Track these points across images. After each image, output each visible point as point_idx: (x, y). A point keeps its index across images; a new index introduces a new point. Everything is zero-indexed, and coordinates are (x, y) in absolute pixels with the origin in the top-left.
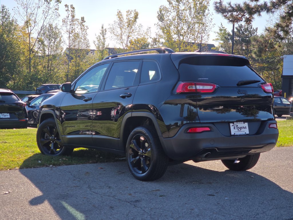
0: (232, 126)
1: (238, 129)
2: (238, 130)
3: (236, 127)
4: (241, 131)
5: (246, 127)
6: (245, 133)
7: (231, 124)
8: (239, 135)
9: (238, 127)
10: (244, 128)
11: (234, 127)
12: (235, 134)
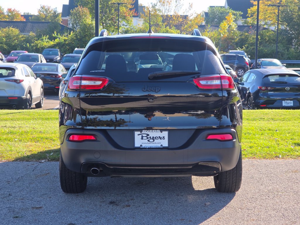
0: (138, 135)
1: (149, 139)
2: (149, 141)
3: (146, 137)
4: (154, 142)
5: (164, 137)
6: (161, 145)
7: (136, 133)
8: (148, 148)
9: (149, 137)
10: (160, 138)
11: (142, 137)
12: (141, 146)
